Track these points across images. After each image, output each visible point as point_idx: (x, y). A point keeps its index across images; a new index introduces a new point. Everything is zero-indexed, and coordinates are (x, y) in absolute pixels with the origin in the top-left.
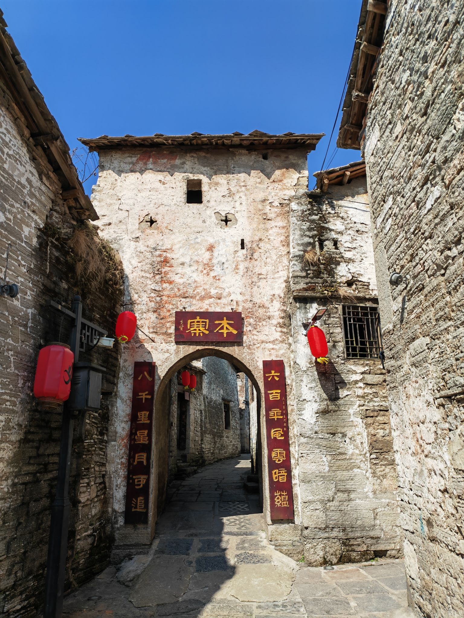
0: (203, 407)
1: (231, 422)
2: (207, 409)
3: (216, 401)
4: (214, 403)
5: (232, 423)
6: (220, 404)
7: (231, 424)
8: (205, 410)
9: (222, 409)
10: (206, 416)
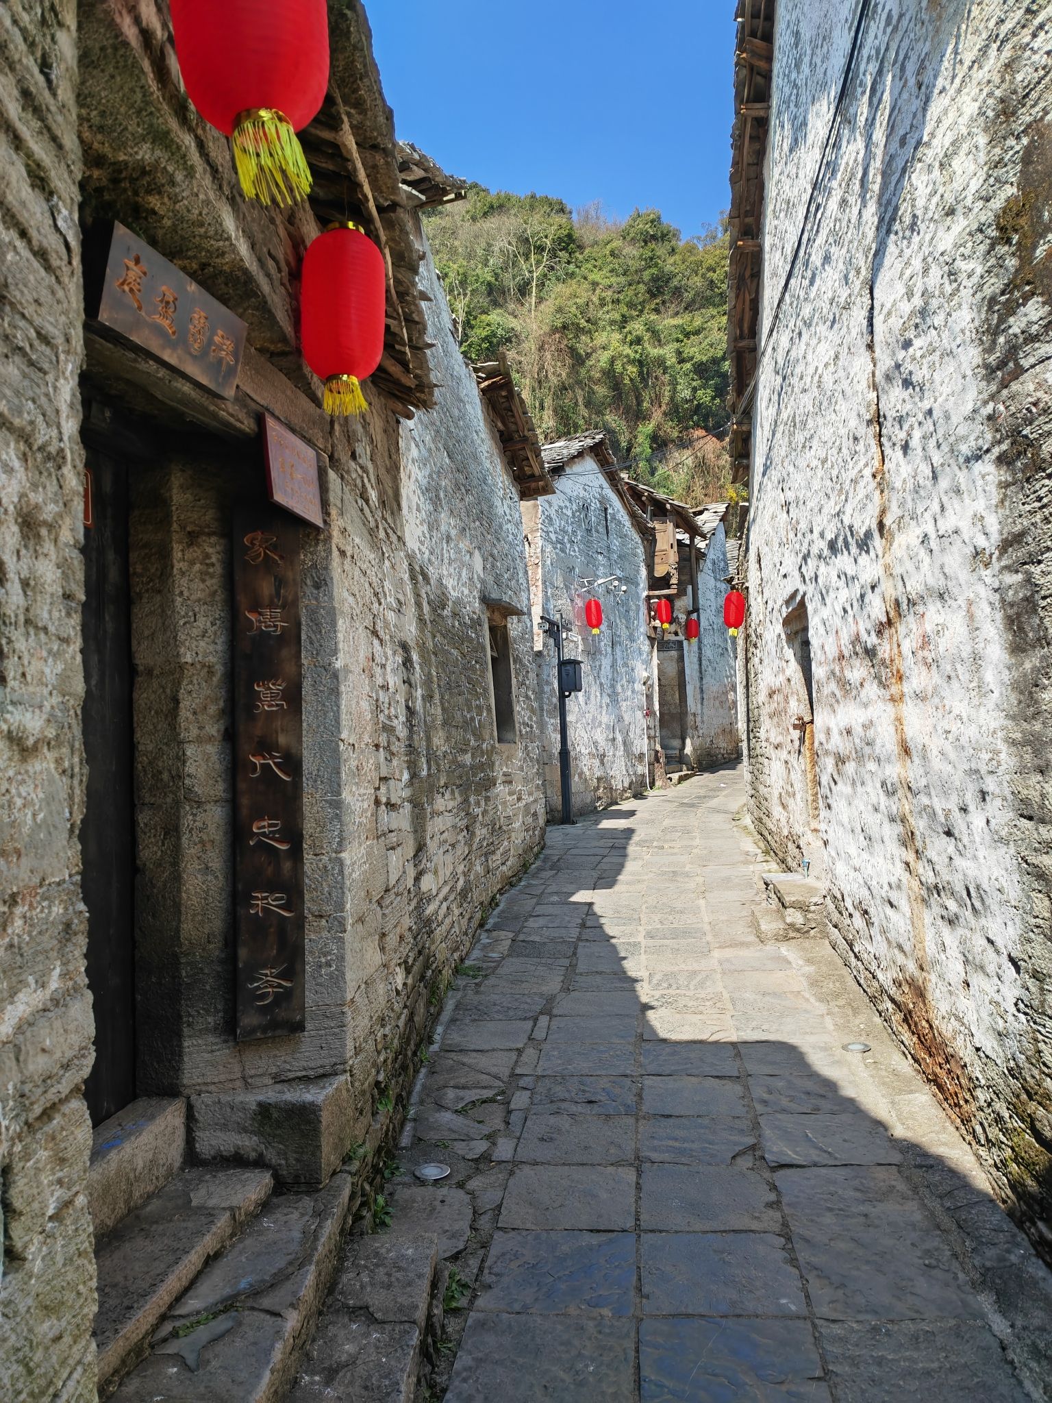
0: (411, 630)
1: (517, 708)
2: (430, 645)
3: (458, 602)
4: (455, 615)
5: (521, 711)
6: (476, 623)
7: (517, 718)
8: (422, 647)
9: (484, 648)
10: (428, 682)
